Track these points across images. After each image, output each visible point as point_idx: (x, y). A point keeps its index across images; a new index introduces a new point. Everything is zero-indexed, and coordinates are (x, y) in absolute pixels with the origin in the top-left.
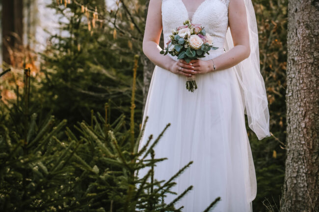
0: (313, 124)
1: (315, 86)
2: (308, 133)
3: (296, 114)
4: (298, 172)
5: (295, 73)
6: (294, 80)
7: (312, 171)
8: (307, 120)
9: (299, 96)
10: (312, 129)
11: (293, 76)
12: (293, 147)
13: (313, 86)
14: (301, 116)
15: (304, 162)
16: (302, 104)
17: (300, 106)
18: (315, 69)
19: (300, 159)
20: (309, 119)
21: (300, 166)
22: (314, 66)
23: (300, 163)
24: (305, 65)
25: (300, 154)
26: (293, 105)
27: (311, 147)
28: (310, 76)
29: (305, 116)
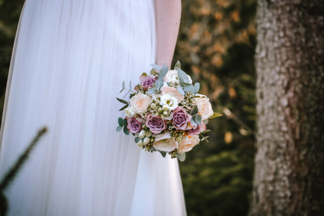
0: (301, 100)
1: (304, 40)
2: (292, 115)
3: (273, 85)
4: (276, 173)
5: (270, 21)
6: (270, 33)
7: (298, 174)
8: (290, 94)
9: (278, 56)
10: (299, 108)
11: (268, 25)
12: (268, 135)
13: (301, 41)
14: (281, 88)
15: (285, 159)
16: (283, 70)
17: (280, 73)
18: (303, 15)
19: (279, 154)
20: (295, 92)
21: (280, 165)
22: (303, 9)
23: (278, 160)
24: (288, 9)
25: (279, 147)
26: (268, 70)
27: (298, 136)
28: (295, 25)
29: (287, 89)
